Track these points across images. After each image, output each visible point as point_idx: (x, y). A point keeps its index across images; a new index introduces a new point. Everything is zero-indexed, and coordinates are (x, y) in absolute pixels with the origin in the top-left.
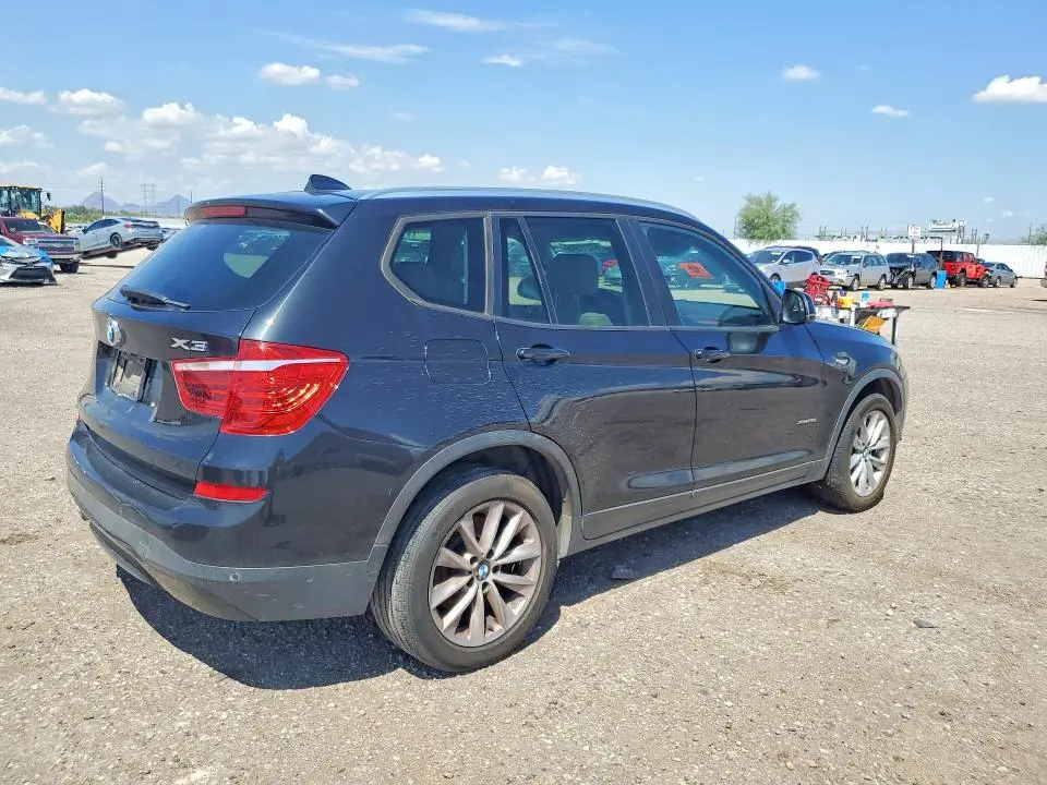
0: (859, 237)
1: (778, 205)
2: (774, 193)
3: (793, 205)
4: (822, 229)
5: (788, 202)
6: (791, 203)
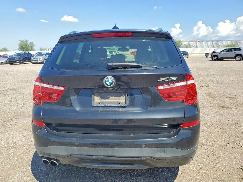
0: (49, 49)
1: (29, 42)
2: (27, 40)
3: (33, 42)
4: (41, 48)
5: (31, 42)
6: (32, 42)
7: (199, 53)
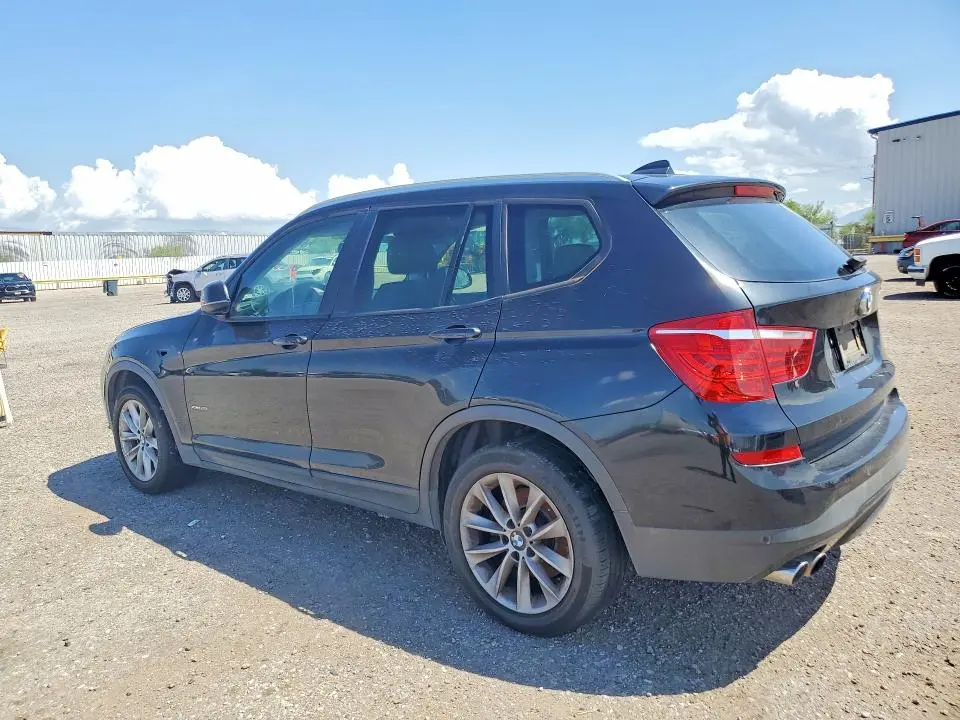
7: (58, 282)
